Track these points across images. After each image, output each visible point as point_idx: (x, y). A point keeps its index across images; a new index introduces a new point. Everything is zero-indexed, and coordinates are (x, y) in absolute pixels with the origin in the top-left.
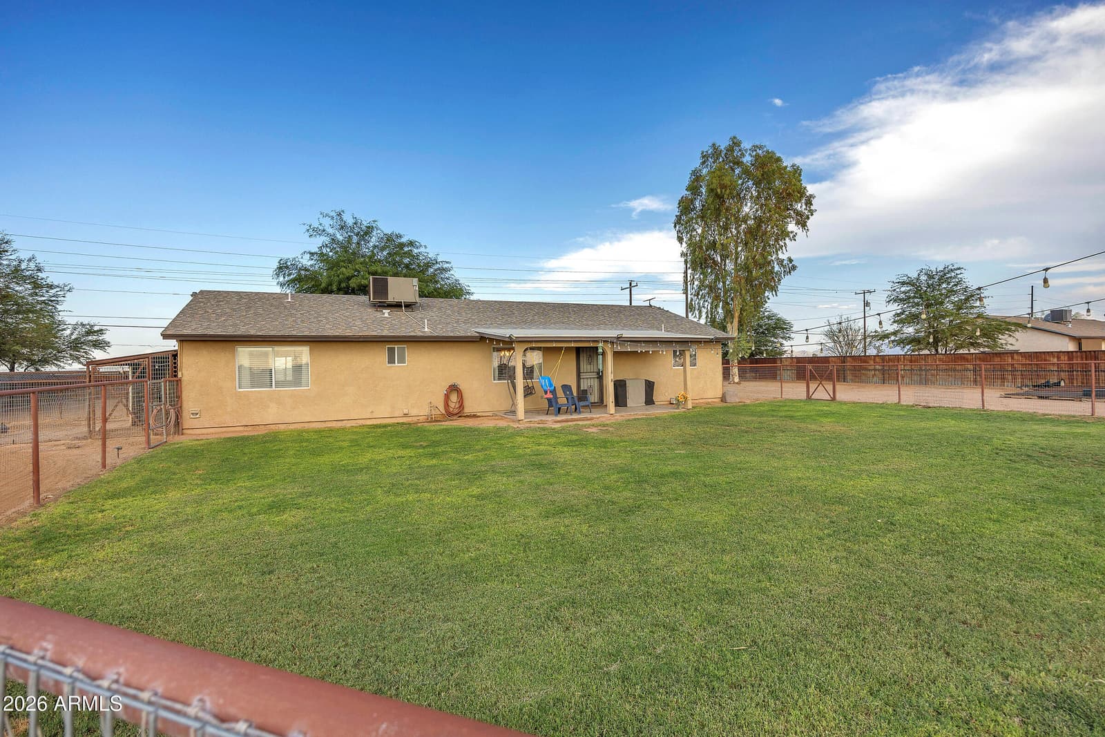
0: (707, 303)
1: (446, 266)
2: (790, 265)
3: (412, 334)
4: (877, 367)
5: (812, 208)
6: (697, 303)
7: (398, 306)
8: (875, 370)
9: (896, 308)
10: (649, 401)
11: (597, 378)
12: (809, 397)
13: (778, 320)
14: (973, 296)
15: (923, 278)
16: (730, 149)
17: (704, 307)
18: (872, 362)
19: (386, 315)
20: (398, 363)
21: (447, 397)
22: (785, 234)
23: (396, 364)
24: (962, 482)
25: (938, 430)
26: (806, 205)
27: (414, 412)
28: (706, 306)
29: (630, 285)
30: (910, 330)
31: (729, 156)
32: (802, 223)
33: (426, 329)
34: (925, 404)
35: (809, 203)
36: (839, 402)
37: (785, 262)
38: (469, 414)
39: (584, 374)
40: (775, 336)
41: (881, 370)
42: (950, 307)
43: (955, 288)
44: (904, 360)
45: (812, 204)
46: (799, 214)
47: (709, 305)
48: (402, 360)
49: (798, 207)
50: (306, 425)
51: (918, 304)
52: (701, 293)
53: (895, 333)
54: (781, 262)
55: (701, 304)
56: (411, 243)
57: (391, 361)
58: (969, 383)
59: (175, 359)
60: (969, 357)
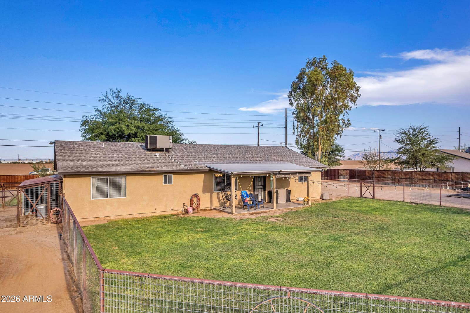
0: (305, 140)
1: (170, 120)
2: (348, 123)
3: (177, 169)
4: (389, 176)
5: (359, 93)
6: (300, 140)
7: (162, 150)
8: (388, 178)
9: (398, 146)
10: (288, 200)
11: (263, 188)
12: (362, 197)
13: (337, 146)
14: (433, 142)
15: (411, 131)
16: (321, 62)
17: (303, 142)
18: (387, 174)
19: (158, 156)
20: (169, 183)
21: (192, 200)
22: (346, 106)
23: (168, 184)
24: (439, 248)
25: (424, 220)
26: (356, 91)
27: (176, 208)
28: (304, 141)
29: (259, 125)
30: (404, 158)
31: (320, 64)
32: (354, 101)
33: (182, 166)
34: (415, 202)
35: (357, 90)
36: (376, 199)
37: (346, 121)
38: (202, 209)
39: (257, 187)
40: (335, 155)
41: (391, 178)
42: (423, 146)
43: (425, 137)
44: (402, 173)
45: (359, 91)
46: (352, 96)
47: (306, 141)
48: (170, 182)
49: (352, 92)
50: (124, 217)
51: (408, 144)
52: (302, 135)
53: (397, 159)
54: (343, 121)
55: (302, 141)
56: (156, 110)
57: (165, 182)
58: (432, 186)
59: (61, 184)
60: (432, 173)
